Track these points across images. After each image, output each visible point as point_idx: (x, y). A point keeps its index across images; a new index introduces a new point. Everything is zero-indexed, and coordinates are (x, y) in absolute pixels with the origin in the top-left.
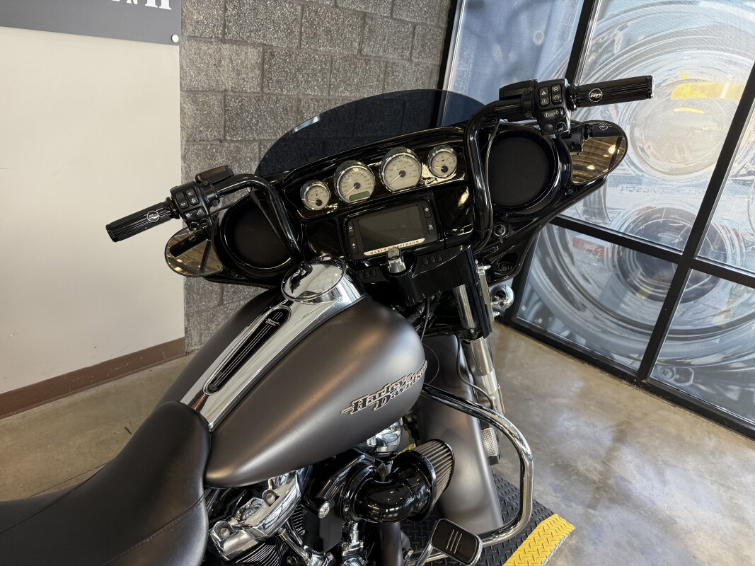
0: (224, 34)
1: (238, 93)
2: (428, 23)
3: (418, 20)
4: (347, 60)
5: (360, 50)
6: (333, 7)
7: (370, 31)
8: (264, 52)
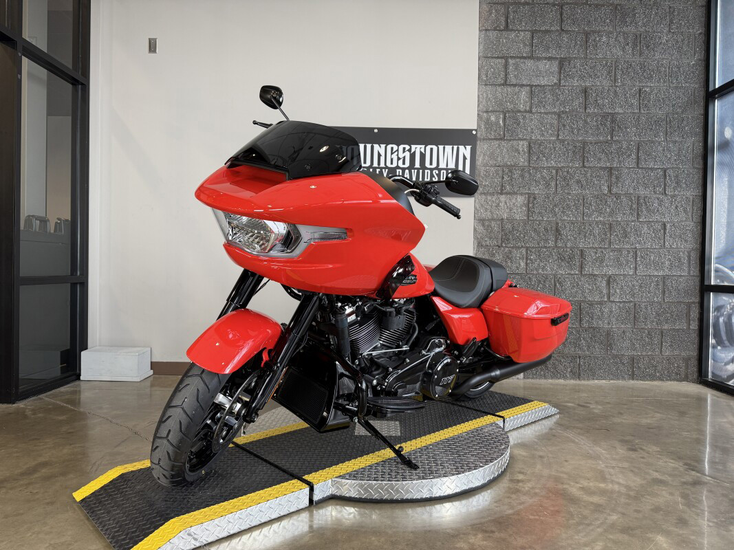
0: (502, 190)
1: (511, 220)
2: (681, 167)
3: (667, 166)
4: (597, 198)
5: (610, 191)
6: (581, 167)
7: (617, 178)
8: (529, 197)
